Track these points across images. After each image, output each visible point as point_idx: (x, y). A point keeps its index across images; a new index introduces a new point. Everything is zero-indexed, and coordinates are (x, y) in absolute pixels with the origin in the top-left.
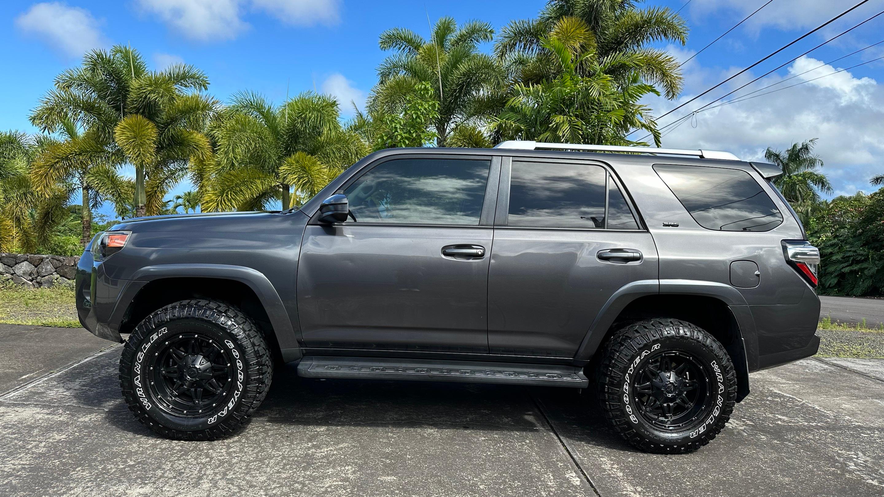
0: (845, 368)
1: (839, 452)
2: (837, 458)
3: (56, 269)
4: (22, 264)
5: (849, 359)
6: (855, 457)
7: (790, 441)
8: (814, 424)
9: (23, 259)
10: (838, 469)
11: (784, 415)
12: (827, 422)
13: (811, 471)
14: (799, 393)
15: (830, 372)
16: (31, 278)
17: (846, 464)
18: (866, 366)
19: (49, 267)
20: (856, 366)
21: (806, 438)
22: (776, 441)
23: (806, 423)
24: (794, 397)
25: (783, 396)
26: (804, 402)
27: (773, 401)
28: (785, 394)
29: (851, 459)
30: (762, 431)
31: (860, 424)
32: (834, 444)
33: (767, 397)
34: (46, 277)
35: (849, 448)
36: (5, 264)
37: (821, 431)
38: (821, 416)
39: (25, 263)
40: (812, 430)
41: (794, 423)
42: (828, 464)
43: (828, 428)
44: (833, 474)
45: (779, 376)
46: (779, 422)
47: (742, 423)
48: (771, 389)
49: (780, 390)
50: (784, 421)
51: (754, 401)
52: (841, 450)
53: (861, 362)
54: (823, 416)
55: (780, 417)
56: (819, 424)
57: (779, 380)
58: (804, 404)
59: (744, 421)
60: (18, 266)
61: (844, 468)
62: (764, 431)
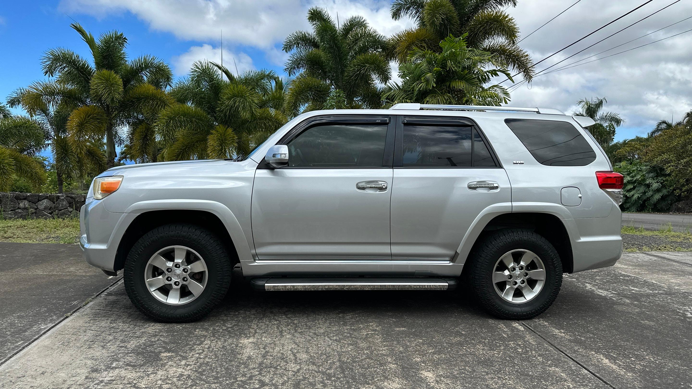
0: (664, 258)
1: (679, 307)
2: (678, 310)
3: (70, 204)
4: (43, 201)
5: (664, 252)
6: (690, 310)
7: (645, 302)
8: (656, 292)
9: (44, 198)
10: (682, 316)
11: (635, 287)
12: (664, 290)
13: (665, 318)
14: (639, 274)
15: (655, 261)
16: (50, 212)
17: (685, 314)
18: (677, 257)
19: (64, 203)
20: (671, 256)
21: (654, 300)
22: (636, 302)
23: (651, 292)
24: (637, 276)
25: (630, 276)
26: (645, 279)
27: (624, 279)
28: (631, 275)
29: (687, 311)
30: (625, 297)
31: (686, 291)
32: (673, 303)
33: (620, 277)
34: (63, 211)
35: (685, 305)
36: (30, 202)
37: (662, 296)
38: (660, 288)
39: (45, 201)
40: (656, 295)
41: (643, 291)
42: (674, 314)
43: (666, 294)
44: (679, 319)
45: (622, 264)
46: (633, 291)
47: (610, 293)
48: (620, 272)
49: (626, 272)
50: (636, 291)
51: (612, 280)
52: (680, 306)
53: (673, 254)
54: (660, 287)
55: (632, 288)
56: (660, 292)
57: (623, 266)
58: (645, 280)
59: (610, 292)
60: (40, 203)
61: (685, 316)
62: (626, 296)
